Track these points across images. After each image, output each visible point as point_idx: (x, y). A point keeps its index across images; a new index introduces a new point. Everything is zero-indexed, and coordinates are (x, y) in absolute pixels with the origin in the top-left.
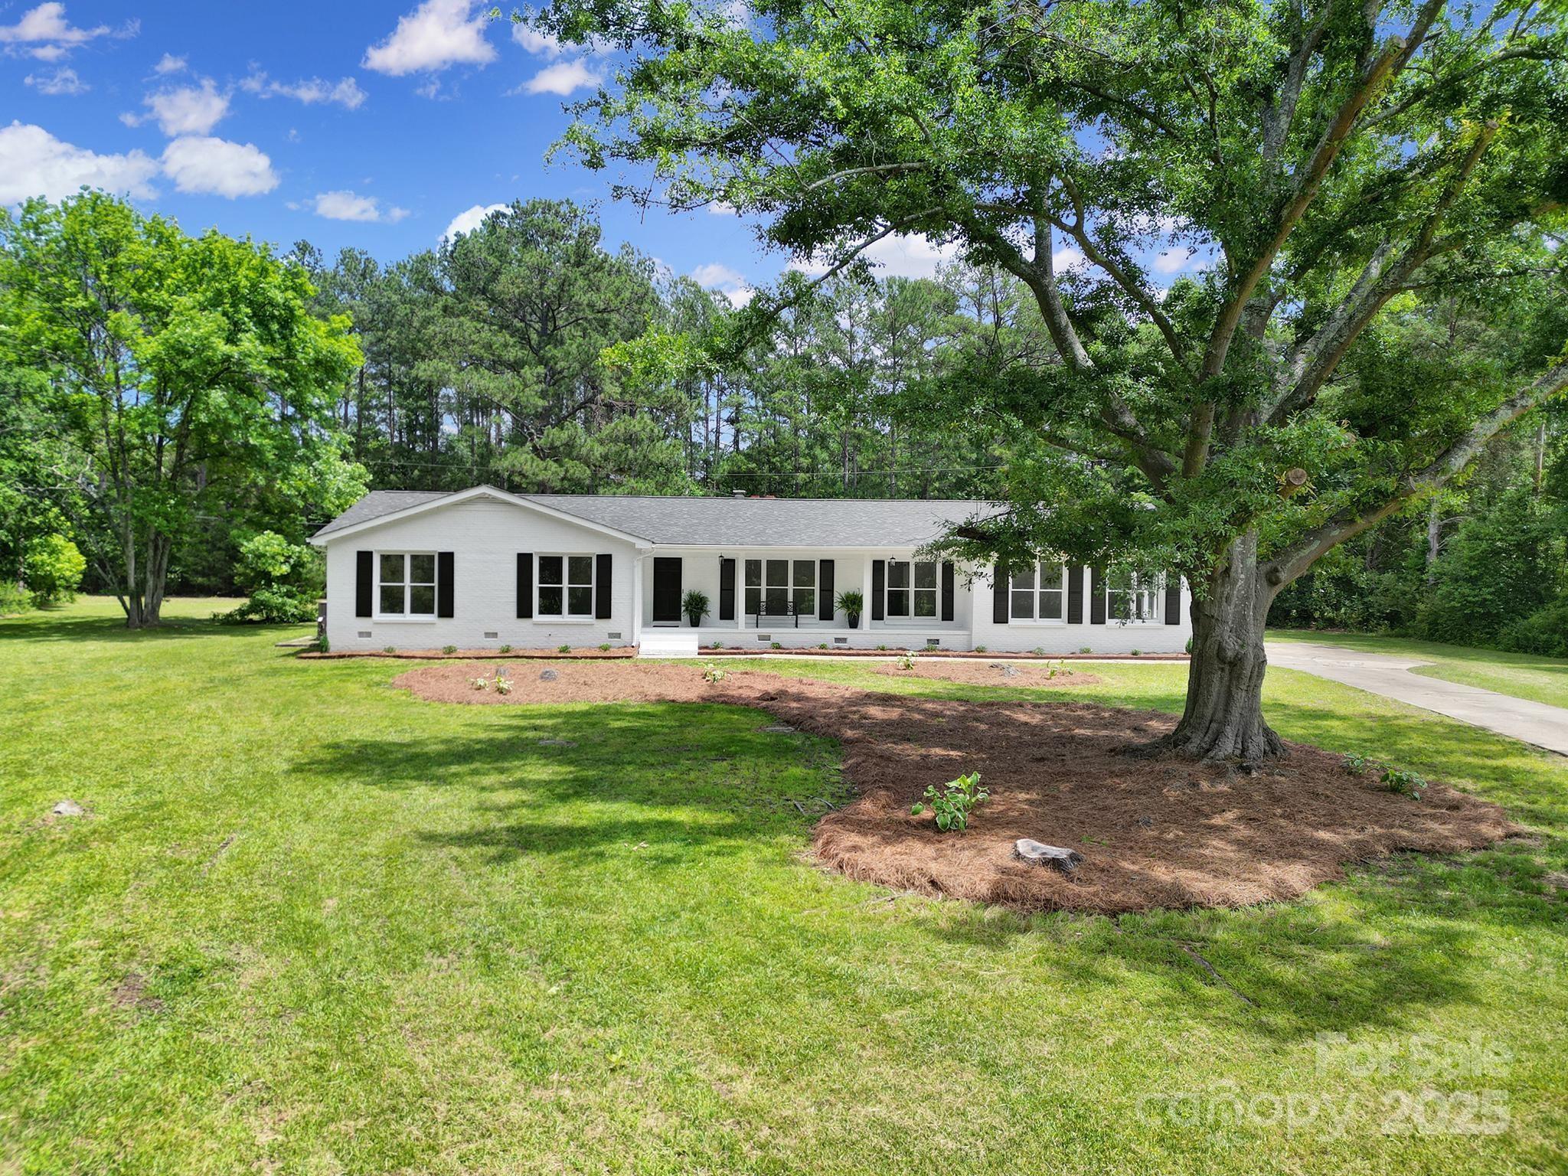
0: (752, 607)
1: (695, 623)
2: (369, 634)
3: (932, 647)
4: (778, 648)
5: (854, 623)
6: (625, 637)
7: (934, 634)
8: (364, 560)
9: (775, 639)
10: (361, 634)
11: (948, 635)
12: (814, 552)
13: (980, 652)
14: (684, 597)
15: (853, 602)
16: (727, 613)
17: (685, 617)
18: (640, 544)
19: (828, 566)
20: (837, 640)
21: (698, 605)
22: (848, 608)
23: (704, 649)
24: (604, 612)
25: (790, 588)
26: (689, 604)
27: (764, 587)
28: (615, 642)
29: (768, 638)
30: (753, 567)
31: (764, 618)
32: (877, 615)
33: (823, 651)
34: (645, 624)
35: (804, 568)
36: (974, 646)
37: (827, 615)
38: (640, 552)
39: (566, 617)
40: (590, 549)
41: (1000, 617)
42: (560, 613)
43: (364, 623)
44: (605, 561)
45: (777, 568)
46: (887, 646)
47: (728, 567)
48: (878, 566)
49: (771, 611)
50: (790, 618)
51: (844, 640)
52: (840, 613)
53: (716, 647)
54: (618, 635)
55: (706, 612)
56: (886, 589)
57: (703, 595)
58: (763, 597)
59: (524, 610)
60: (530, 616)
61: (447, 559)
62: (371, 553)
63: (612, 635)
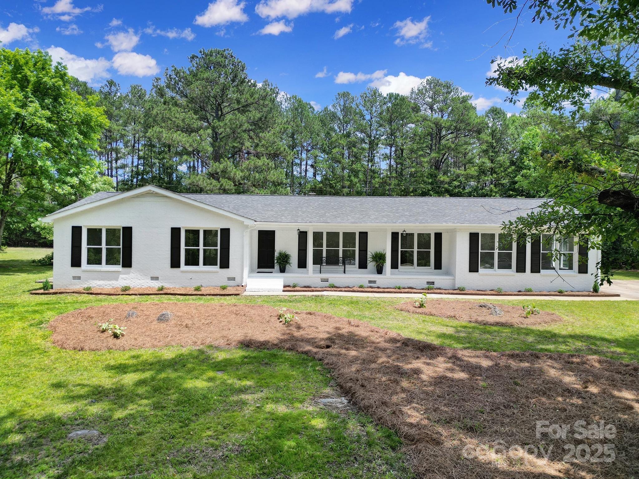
0: (317, 260)
1: (283, 270)
2: (79, 278)
3: (430, 287)
4: (333, 287)
5: (380, 271)
6: (238, 281)
7: (431, 278)
8: (76, 231)
9: (331, 281)
10: (74, 278)
11: (440, 279)
12: (356, 228)
13: (461, 291)
14: (276, 254)
15: (379, 258)
16: (302, 264)
17: (277, 267)
18: (247, 222)
19: (364, 236)
20: (370, 282)
21: (284, 260)
22: (377, 262)
23: (287, 287)
24: (225, 264)
25: (341, 249)
26: (279, 259)
27: (325, 248)
28: (232, 283)
29: (326, 280)
30: (318, 236)
31: (325, 267)
32: (394, 266)
33: (361, 289)
34: (251, 271)
35: (349, 237)
36: (457, 286)
37: (363, 265)
38: (247, 227)
39: (201, 267)
40: (216, 225)
41: (473, 268)
42: (198, 264)
43: (76, 271)
44: (226, 233)
45: (333, 237)
46: (401, 286)
47: (303, 235)
48: (395, 235)
49: (329, 262)
50: (341, 268)
51: (374, 282)
52: (371, 265)
53: (294, 287)
54: (234, 279)
55: (289, 264)
56: (400, 250)
57: (288, 253)
58: (324, 254)
59: (175, 263)
60: (178, 266)
61: (128, 231)
62: (81, 227)
63: (230, 279)
